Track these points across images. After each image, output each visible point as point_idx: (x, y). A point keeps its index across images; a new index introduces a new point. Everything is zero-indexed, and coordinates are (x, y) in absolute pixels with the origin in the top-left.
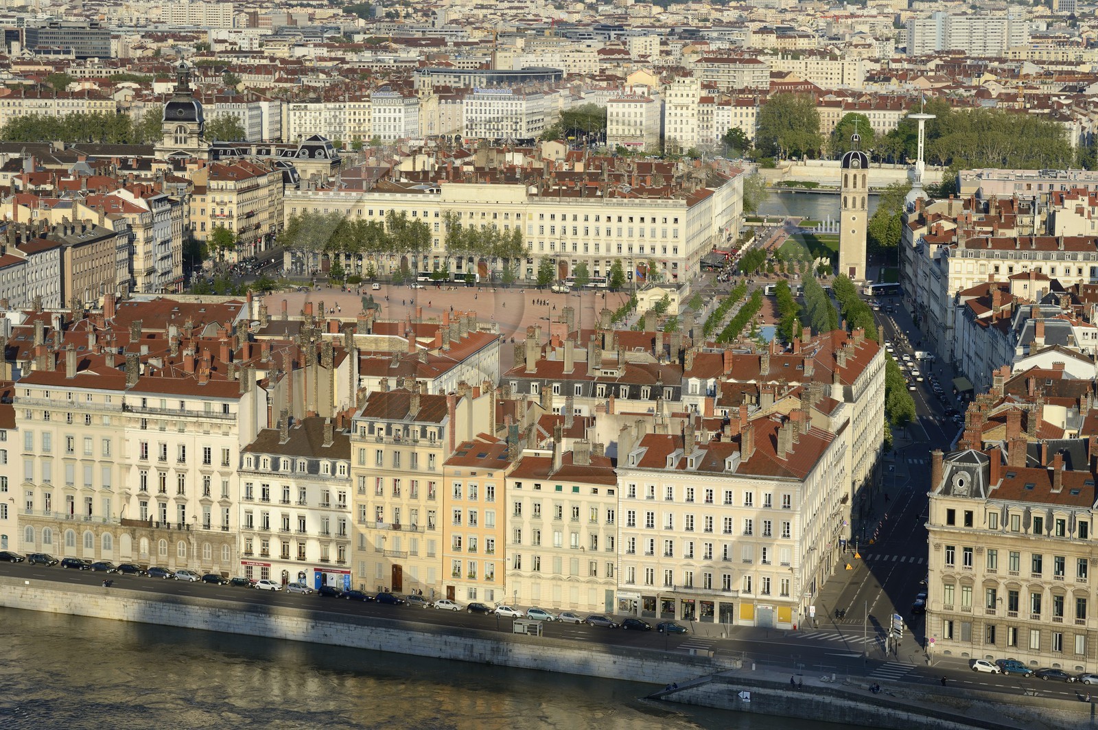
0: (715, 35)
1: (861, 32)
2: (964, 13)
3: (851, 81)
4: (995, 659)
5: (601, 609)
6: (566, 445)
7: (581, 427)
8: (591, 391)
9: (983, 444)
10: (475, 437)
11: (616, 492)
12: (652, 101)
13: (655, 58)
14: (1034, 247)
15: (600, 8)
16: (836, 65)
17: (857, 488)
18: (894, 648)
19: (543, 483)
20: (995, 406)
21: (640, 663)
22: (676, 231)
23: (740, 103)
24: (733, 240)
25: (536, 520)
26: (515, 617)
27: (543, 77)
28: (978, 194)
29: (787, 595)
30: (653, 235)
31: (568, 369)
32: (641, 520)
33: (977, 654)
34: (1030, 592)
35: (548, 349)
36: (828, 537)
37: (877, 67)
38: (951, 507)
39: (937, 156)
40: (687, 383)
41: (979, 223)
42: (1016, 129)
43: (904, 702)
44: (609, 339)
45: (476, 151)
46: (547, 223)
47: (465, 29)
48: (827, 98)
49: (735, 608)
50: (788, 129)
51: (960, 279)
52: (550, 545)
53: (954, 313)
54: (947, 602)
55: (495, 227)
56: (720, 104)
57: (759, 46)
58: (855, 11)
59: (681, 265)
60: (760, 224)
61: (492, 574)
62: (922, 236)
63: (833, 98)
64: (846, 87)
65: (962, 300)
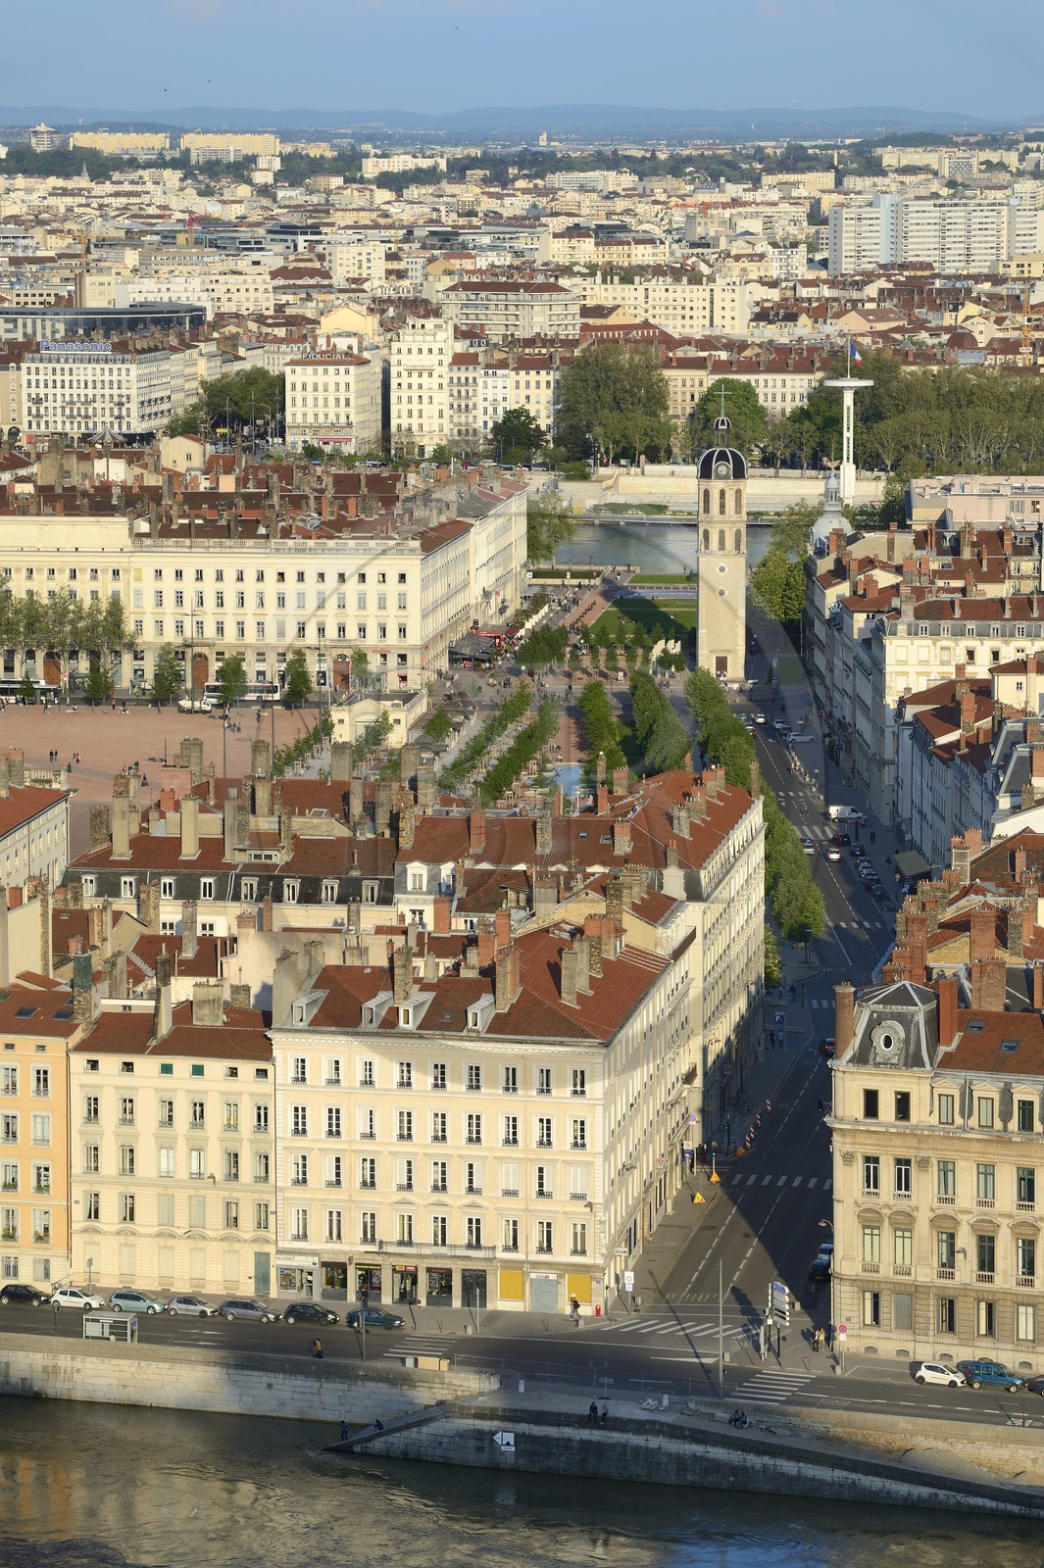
0: (486, 240)
1: (747, 233)
2: (935, 195)
3: (728, 322)
4: (956, 1361)
5: (247, 1290)
6: (182, 988)
7: (211, 955)
8: (230, 890)
9: (929, 971)
10: (13, 980)
11: (270, 1073)
12: (366, 362)
13: (378, 285)
14: (1036, 614)
15: (280, 194)
16: (698, 294)
17: (711, 1058)
18: (775, 1345)
19: (139, 1061)
20: (952, 902)
21: (316, 1385)
22: (402, 596)
23: (525, 365)
24: (510, 612)
25: (127, 1129)
26: (88, 1308)
27: (168, 321)
28: (942, 522)
29: (583, 1252)
30: (362, 605)
31: (190, 850)
32: (317, 1123)
33: (924, 1351)
34: (1016, 1236)
35: (153, 815)
36: (660, 1144)
37: (774, 295)
38: (872, 1086)
39: (878, 455)
40: (405, 871)
41: (940, 574)
42: (1018, 403)
43: (792, 1443)
44: (263, 794)
45: (39, 457)
46: (169, 585)
47: (31, 232)
48: (680, 353)
49: (490, 1279)
50: (611, 410)
51: (906, 674)
52: (153, 1174)
53: (896, 736)
54: (868, 1258)
55: (73, 594)
56: (488, 366)
57: (564, 261)
58: (741, 193)
59: (414, 659)
60: (558, 581)
61: (46, 1229)
62: (841, 600)
63: (692, 353)
64: (717, 332)
65: (910, 712)
